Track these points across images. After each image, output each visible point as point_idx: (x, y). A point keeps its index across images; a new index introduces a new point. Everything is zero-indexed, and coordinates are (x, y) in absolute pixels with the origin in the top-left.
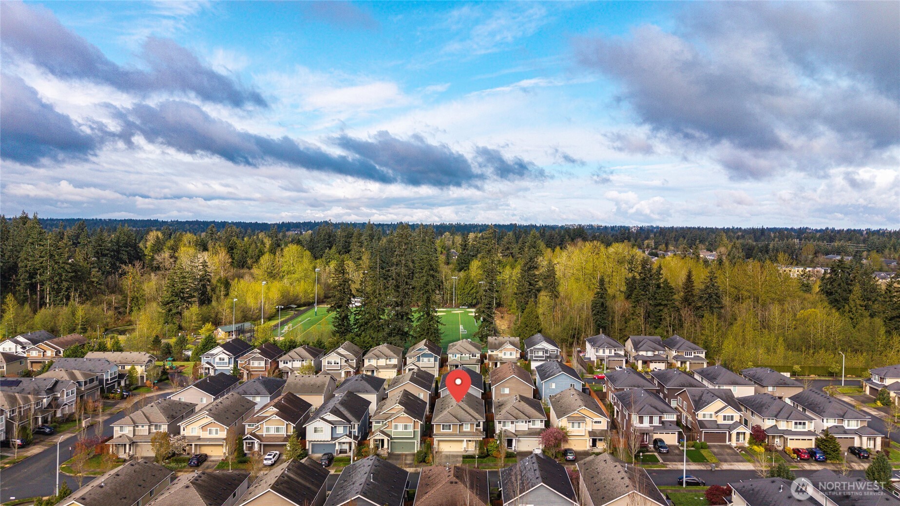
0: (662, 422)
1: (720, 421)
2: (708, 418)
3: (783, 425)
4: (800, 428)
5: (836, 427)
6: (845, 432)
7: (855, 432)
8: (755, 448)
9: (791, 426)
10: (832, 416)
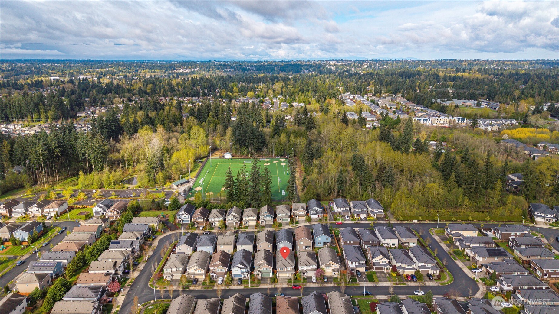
0: (359, 263)
1: (381, 263)
2: (377, 262)
3: (403, 266)
4: (409, 267)
5: (423, 266)
6: (426, 268)
7: (430, 268)
8: (393, 274)
9: (406, 266)
10: (422, 262)
